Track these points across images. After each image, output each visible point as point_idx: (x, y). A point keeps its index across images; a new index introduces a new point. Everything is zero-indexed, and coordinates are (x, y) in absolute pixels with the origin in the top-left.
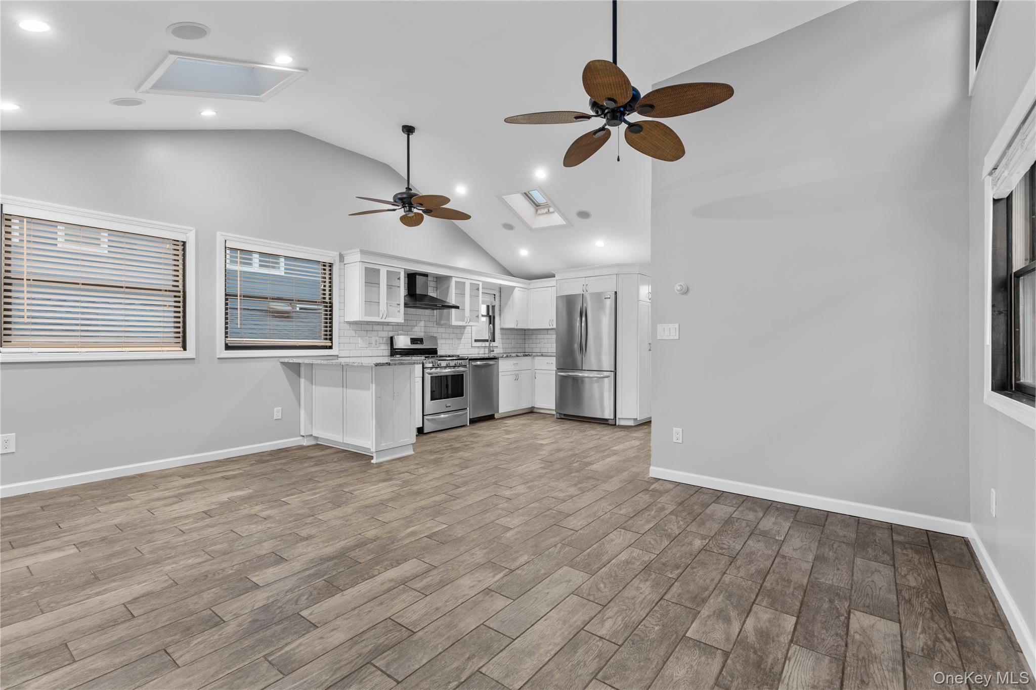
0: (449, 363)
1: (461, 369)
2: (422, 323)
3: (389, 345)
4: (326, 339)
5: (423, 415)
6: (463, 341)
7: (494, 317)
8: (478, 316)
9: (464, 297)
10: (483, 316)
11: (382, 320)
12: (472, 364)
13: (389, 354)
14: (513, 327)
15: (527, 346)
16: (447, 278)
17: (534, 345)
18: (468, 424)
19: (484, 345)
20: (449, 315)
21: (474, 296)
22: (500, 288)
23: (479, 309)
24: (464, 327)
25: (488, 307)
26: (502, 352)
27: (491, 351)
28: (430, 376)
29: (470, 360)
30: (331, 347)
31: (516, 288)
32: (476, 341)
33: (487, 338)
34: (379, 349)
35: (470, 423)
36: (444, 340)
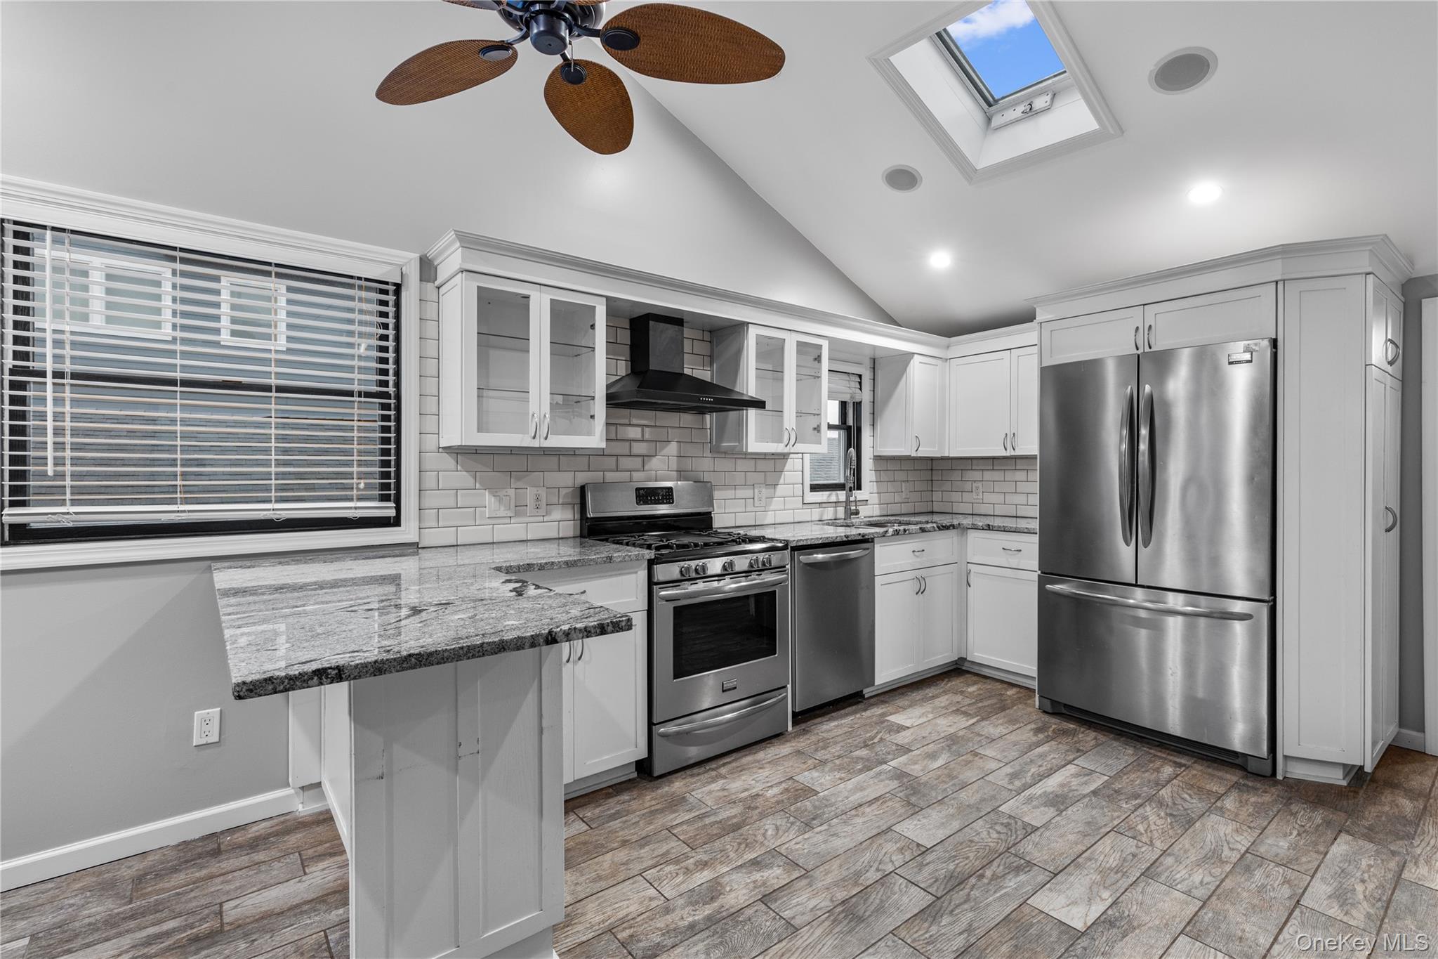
0: (731, 564)
1: (769, 577)
2: (672, 448)
3: (577, 508)
4: (385, 498)
5: (651, 724)
6: (782, 489)
7: (859, 430)
8: (817, 429)
9: (782, 380)
10: (831, 427)
11: (536, 444)
12: (799, 561)
13: (578, 533)
14: (908, 454)
15: (937, 496)
16: (736, 329)
17: (956, 496)
18: (790, 728)
19: (833, 499)
20: (741, 425)
21: (808, 376)
22: (874, 360)
23: (820, 409)
24: (784, 456)
25: (843, 405)
27: (852, 514)
28: (671, 605)
29: (794, 549)
30: (395, 522)
31: (916, 357)
32: (814, 488)
33: (842, 481)
34: (546, 519)
35: (795, 723)
36: (731, 489)
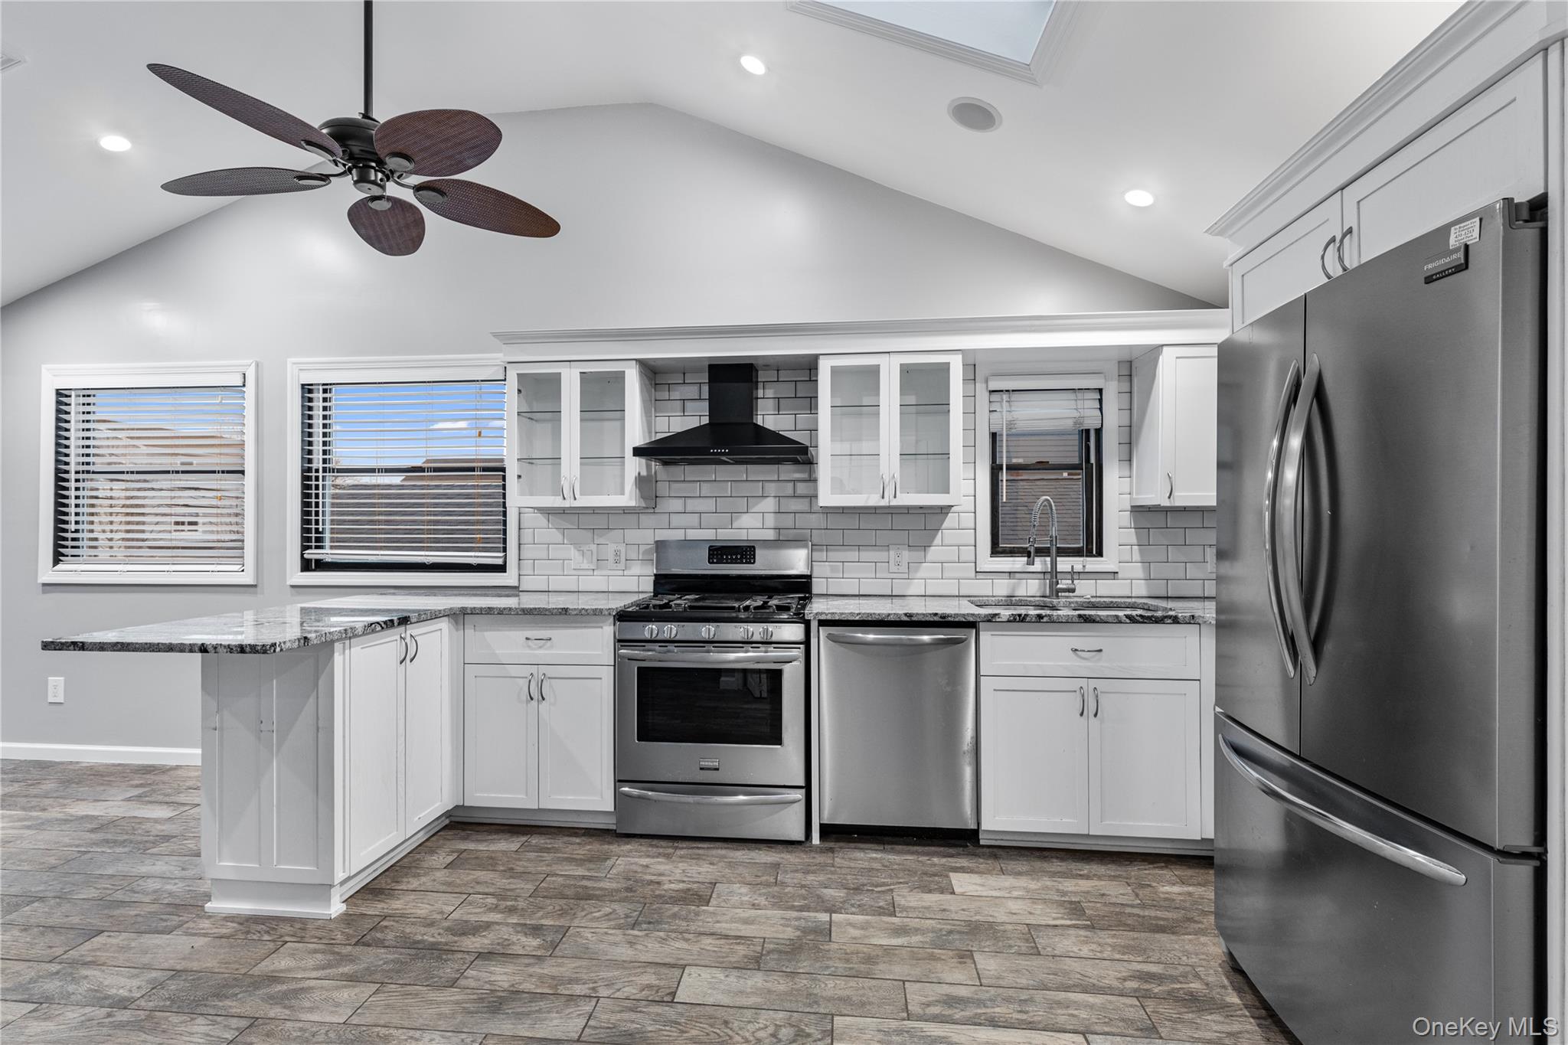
5: (616, 780)
6: (934, 552)
7: (1100, 469)
9: (879, 417)
13: (653, 589)
18: (816, 842)
22: (1130, 364)
24: (944, 510)
26: (1144, 593)
28: (635, 666)
31: (1165, 349)
34: (627, 572)
35: (824, 838)
36: (855, 550)
